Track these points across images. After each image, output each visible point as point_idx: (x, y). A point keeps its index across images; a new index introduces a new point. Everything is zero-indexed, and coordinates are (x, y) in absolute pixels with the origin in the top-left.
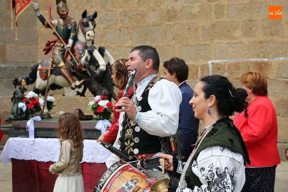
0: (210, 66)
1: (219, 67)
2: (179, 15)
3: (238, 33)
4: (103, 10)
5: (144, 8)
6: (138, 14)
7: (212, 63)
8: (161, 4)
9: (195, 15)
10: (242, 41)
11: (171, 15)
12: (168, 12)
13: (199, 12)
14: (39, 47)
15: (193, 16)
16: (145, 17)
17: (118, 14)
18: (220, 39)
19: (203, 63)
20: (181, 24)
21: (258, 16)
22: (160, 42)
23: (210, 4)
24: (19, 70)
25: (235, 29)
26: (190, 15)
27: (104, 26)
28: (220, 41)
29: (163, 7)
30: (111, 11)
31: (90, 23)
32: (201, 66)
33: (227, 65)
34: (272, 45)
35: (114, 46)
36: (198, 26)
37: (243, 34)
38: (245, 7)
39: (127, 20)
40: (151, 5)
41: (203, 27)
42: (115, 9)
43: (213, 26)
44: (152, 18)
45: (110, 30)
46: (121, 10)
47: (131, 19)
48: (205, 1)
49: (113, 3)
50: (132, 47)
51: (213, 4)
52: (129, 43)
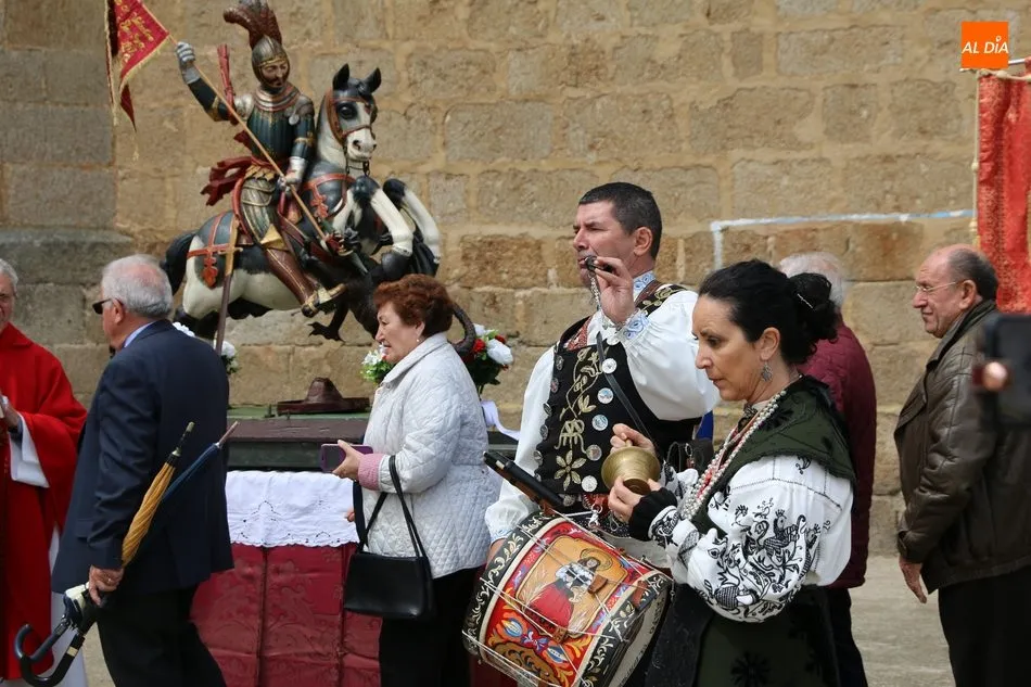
0: (718, 237)
1: (746, 240)
2: (612, 67)
3: (809, 129)
4: (348, 45)
5: (490, 40)
6: (469, 63)
7: (725, 230)
8: (547, 26)
9: (663, 67)
10: (826, 155)
11: (584, 65)
12: (573, 54)
13: (680, 57)
14: (121, 173)
15: (659, 69)
16: (494, 70)
17: (400, 60)
18: (751, 147)
19: (694, 228)
20: (619, 97)
21: (878, 71)
22: (546, 158)
23: (717, 28)
24: (49, 253)
25: (802, 115)
26: (648, 66)
28: (749, 154)
29: (553, 37)
30: (373, 50)
31: (360, 106)
32: (686, 240)
33: (776, 235)
34: (924, 169)
35: (385, 170)
36: (675, 105)
37: (826, 132)
38: (832, 40)
39: (430, 83)
40: (513, 30)
41: (693, 106)
42: (387, 45)
43: (726, 103)
44: (516, 75)
46: (408, 47)
47: (444, 77)
48: (700, 18)
49: (380, 22)
50: (449, 176)
51: (725, 29)
52: (439, 161)
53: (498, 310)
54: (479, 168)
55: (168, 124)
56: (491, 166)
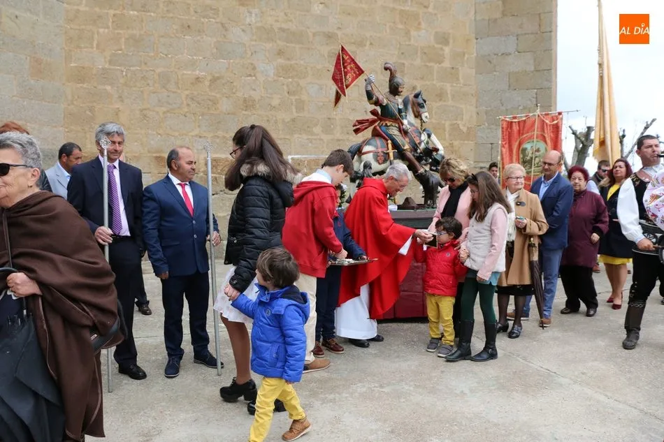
1: (298, 162)
2: (257, 106)
3: (317, 130)
4: (164, 90)
5: (216, 93)
6: (209, 100)
7: (293, 159)
8: (236, 91)
10: (322, 137)
11: (248, 104)
12: (245, 100)
13: (280, 105)
14: (66, 130)
15: (273, 108)
16: (218, 103)
17: (183, 97)
18: (300, 134)
23: (291, 97)
25: (315, 125)
26: (269, 106)
27: (164, 109)
28: (300, 136)
29: (239, 94)
30: (174, 92)
33: (307, 161)
35: (177, 134)
37: (322, 131)
39: (195, 105)
40: (224, 91)
42: (179, 91)
43: (293, 120)
44: (225, 105)
45: (172, 115)
46: (187, 92)
47: (199, 104)
48: (287, 94)
49: (177, 83)
50: (200, 137)
51: (293, 98)
52: (196, 132)
53: (217, 183)
54: (212, 135)
55: (88, 112)
56: (216, 134)
